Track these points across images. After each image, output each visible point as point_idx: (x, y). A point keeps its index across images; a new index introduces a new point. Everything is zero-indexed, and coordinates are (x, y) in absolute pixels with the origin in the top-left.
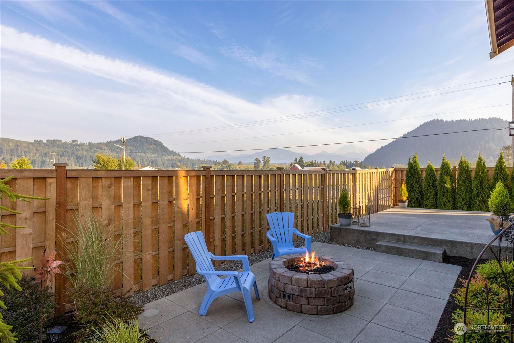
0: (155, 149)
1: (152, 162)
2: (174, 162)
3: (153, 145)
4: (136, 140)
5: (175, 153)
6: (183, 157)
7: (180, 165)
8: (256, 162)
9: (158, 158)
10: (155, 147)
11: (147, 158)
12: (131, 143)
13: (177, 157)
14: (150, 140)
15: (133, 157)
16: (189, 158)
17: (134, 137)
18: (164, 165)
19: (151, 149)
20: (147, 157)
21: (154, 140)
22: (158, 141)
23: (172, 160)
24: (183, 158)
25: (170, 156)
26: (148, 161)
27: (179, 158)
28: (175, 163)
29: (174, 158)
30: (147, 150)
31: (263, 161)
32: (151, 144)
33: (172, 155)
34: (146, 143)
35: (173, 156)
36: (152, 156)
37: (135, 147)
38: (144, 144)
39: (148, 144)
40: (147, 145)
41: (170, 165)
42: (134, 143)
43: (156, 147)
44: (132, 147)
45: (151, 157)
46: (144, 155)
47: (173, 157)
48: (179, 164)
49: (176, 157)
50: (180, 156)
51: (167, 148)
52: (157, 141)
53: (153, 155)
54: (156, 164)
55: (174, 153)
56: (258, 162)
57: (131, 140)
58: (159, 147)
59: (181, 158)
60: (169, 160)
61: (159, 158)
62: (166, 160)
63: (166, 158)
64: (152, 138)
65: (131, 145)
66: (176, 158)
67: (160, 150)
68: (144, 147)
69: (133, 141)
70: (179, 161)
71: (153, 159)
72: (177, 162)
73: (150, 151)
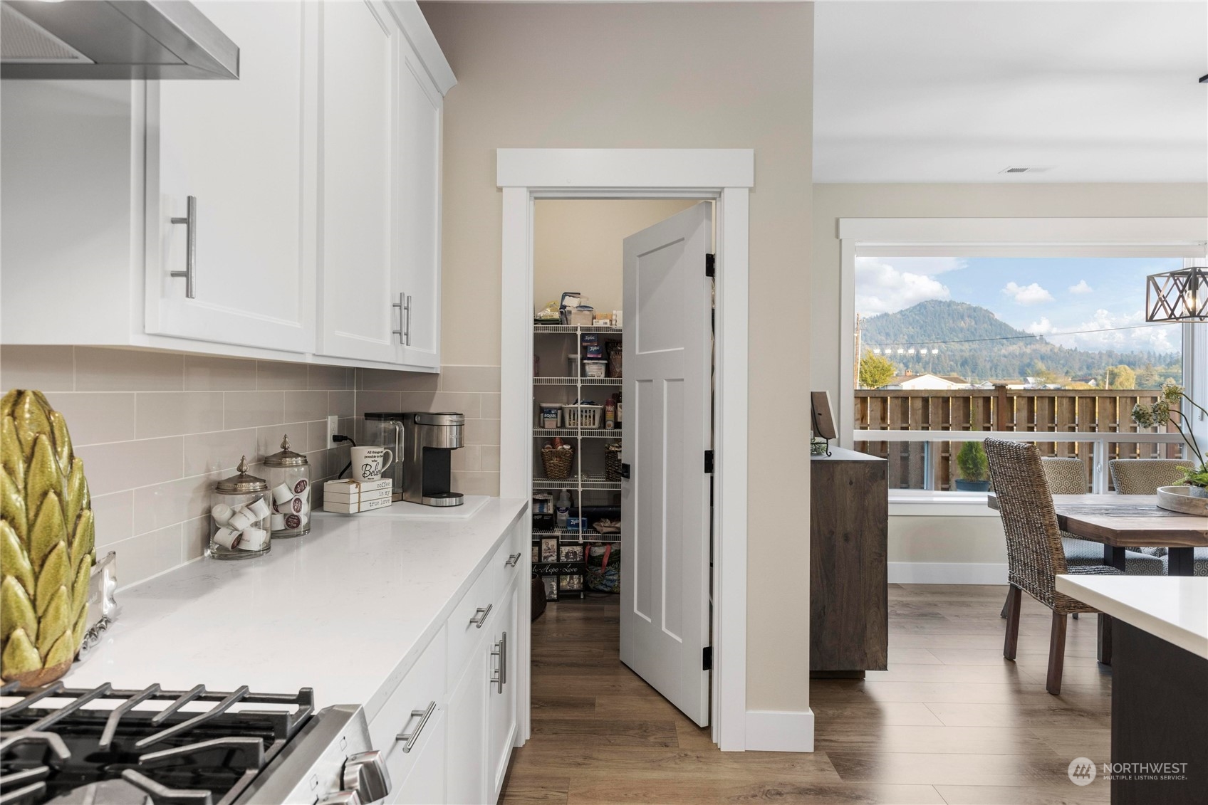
0: (973, 330)
1: (964, 363)
2: (1027, 361)
3: (967, 320)
4: (923, 310)
5: (1032, 336)
6: (1058, 345)
7: (1044, 368)
9: (981, 351)
10: (973, 323)
11: (950, 353)
12: (911, 319)
13: (1037, 346)
14: (959, 307)
16: (1076, 348)
17: (919, 305)
18: (996, 368)
19: (962, 330)
20: (952, 351)
21: (970, 308)
22: (981, 308)
23: (1023, 355)
24: (1056, 351)
25: (1015, 346)
26: (952, 361)
27: (1044, 349)
28: (1029, 365)
29: (1028, 350)
30: (951, 333)
32: (962, 318)
33: (1021, 344)
34: (949, 315)
35: (1026, 345)
36: (963, 348)
37: (921, 327)
38: (943, 318)
39: (953, 318)
40: (951, 321)
41: (1014, 370)
42: (917, 318)
43: (976, 323)
44: (913, 328)
45: (962, 351)
47: (1026, 347)
48: (1040, 365)
49: (1033, 347)
50: (1047, 343)
51: (1006, 325)
52: (976, 310)
53: (966, 346)
54: (975, 369)
55: (1029, 339)
57: (910, 312)
58: (983, 323)
59: (1049, 350)
60: (1013, 356)
61: (985, 353)
62: (1005, 356)
63: (1003, 351)
64: (963, 304)
65: (910, 324)
66: (1035, 350)
67: (986, 331)
68: (943, 326)
69: (915, 315)
70: (1042, 358)
71: (967, 354)
72: (1036, 361)
73: (960, 335)
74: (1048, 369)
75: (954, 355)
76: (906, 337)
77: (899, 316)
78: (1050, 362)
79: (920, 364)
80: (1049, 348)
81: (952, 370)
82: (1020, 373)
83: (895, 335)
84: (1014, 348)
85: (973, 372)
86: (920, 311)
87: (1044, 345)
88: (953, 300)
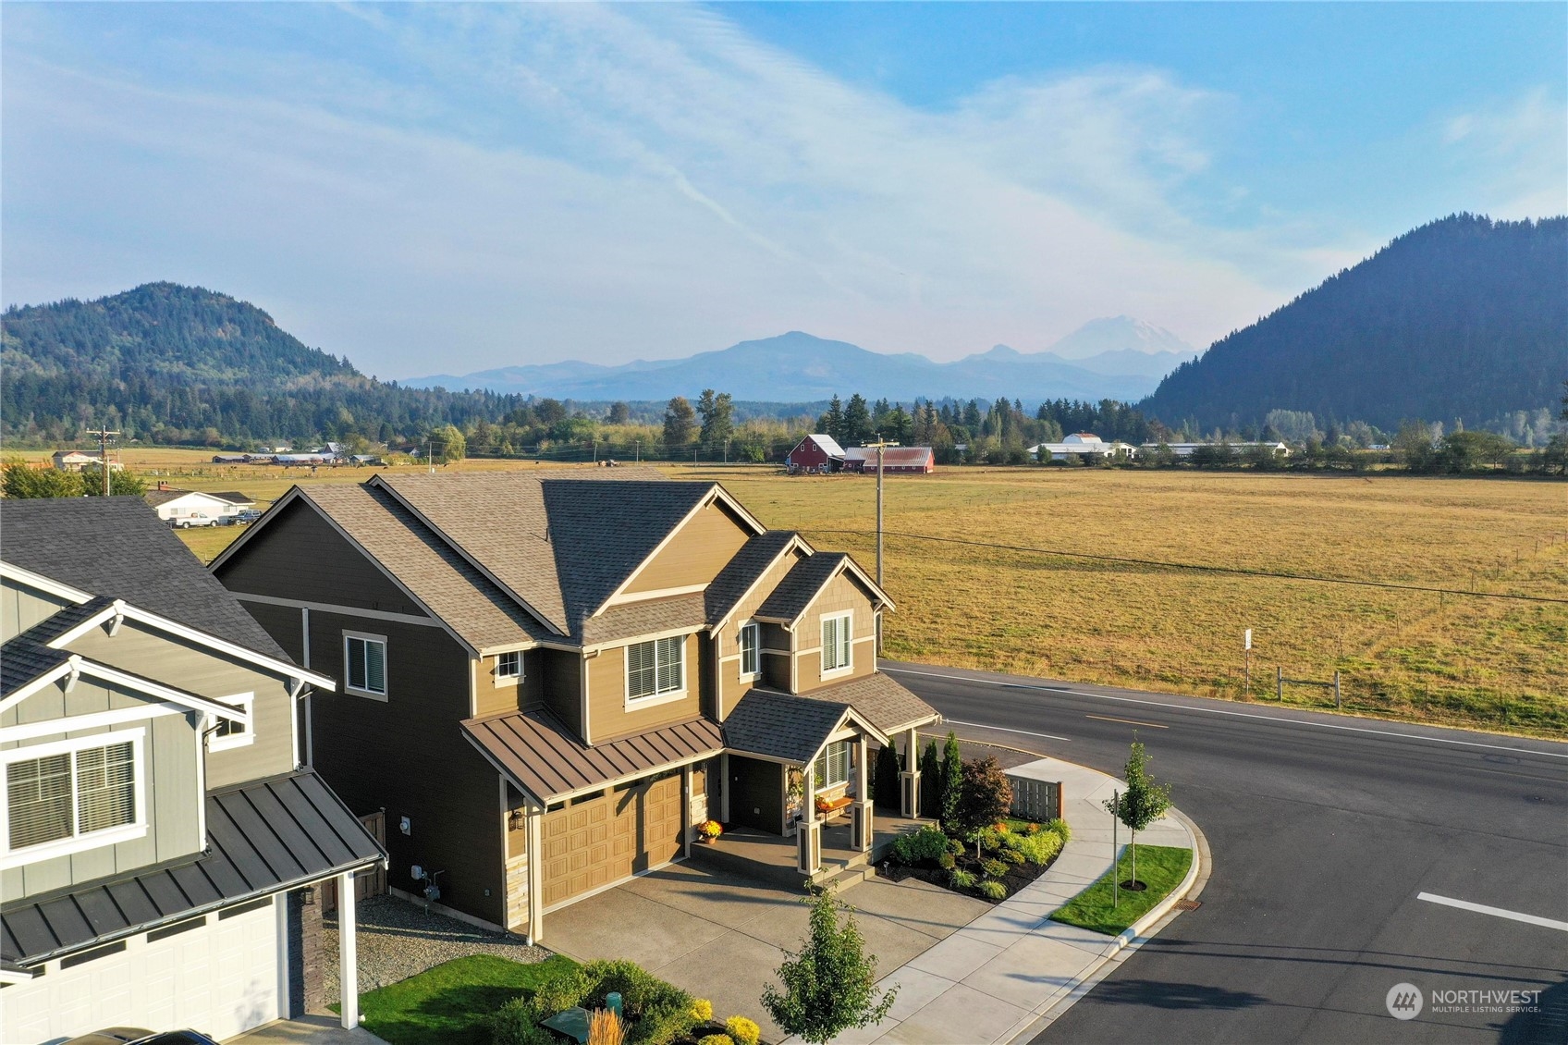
0: (239, 346)
1: (227, 406)
2: (325, 404)
3: (229, 327)
4: (147, 302)
5: (331, 360)
6: (370, 377)
7: (350, 419)
8: (672, 413)
9: (254, 383)
10: (238, 333)
11: (203, 387)
12: (125, 316)
13: (341, 378)
14: (214, 301)
15: (137, 381)
17: (138, 290)
18: (280, 417)
19: (219, 343)
20: (204, 382)
21: (231, 304)
22: (251, 306)
23: (318, 394)
24: (367, 387)
25: (307, 377)
26: (206, 402)
27: (351, 384)
28: (329, 411)
29: (327, 385)
30: (202, 350)
31: (700, 410)
32: (220, 322)
33: (316, 373)
34: (196, 315)
35: (324, 375)
36: (224, 377)
37: (146, 334)
38: (186, 319)
39: (203, 321)
40: (201, 328)
41: (308, 420)
42: (137, 315)
43: (243, 334)
44: (130, 335)
45: (221, 382)
46: (189, 371)
47: (323, 379)
49: (335, 379)
50: (355, 374)
51: (292, 340)
52: (243, 308)
53: (228, 374)
54: (247, 417)
55: (324, 363)
56: (679, 417)
57: (123, 303)
58: (256, 332)
59: (357, 385)
60: (302, 395)
61: (260, 387)
62: (291, 395)
63: (290, 386)
64: (220, 295)
65: (125, 328)
66: (337, 385)
67: (261, 348)
68: (187, 335)
69: (135, 309)
70: (352, 400)
71: (231, 391)
72: (339, 404)
73: (217, 353)
75: (209, 390)
76: (117, 351)
77: (101, 309)
78: (359, 407)
79: (149, 407)
80: (357, 381)
81: (209, 420)
82: (316, 424)
83: (96, 346)
84: (306, 381)
85: (243, 423)
86: (141, 302)
87: (350, 376)
88: (202, 286)
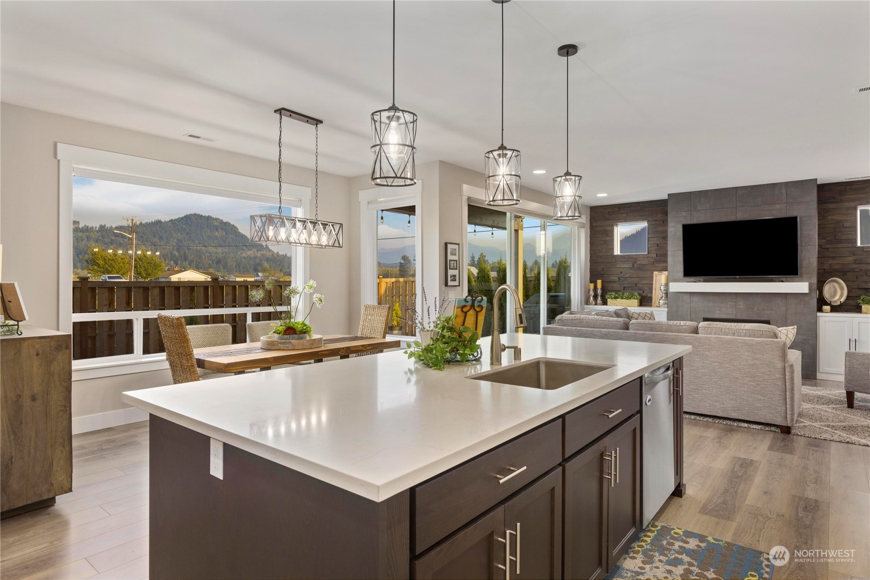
0: (224, 239)
1: (218, 262)
2: (258, 262)
3: (220, 231)
4: (188, 221)
6: (276, 252)
7: (268, 267)
8: (402, 262)
9: (229, 254)
10: (224, 234)
11: (209, 254)
12: (179, 226)
13: (264, 252)
14: (215, 221)
15: (183, 252)
16: (286, 254)
17: (185, 216)
18: (239, 266)
19: (217, 238)
20: (209, 253)
21: (221, 222)
22: (230, 223)
23: (256, 257)
26: (210, 260)
27: (268, 254)
28: (259, 264)
29: (259, 255)
30: (209, 240)
32: (217, 230)
33: (255, 250)
34: (207, 227)
35: (258, 251)
36: (218, 251)
37: (187, 234)
38: (204, 228)
39: (210, 229)
40: (209, 232)
41: (251, 268)
42: (184, 226)
43: (226, 234)
44: (181, 234)
45: (216, 253)
46: (204, 248)
48: (266, 265)
49: (262, 252)
50: (270, 251)
51: (245, 237)
52: (227, 224)
53: (220, 250)
54: (226, 266)
56: (406, 263)
57: (178, 222)
58: (231, 234)
59: (271, 255)
60: (250, 258)
61: (232, 255)
62: (245, 258)
63: (244, 255)
64: (217, 218)
65: (179, 231)
66: (263, 255)
67: (233, 240)
68: (204, 234)
69: (183, 224)
70: (268, 260)
71: (220, 256)
72: (263, 262)
73: (215, 242)
74: (270, 267)
75: (211, 256)
76: (176, 241)
77: (170, 224)
78: (271, 263)
79: (187, 262)
80: (271, 253)
81: (210, 267)
82: (254, 269)
83: (167, 239)
84: (250, 253)
85: (224, 269)
86: (186, 221)
87: (268, 252)
88: (210, 215)
